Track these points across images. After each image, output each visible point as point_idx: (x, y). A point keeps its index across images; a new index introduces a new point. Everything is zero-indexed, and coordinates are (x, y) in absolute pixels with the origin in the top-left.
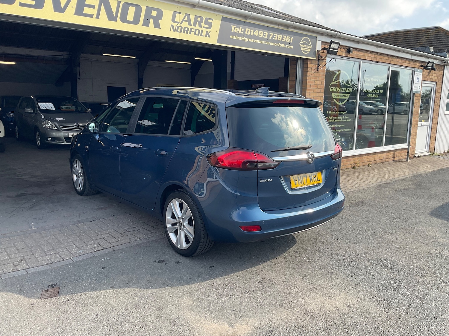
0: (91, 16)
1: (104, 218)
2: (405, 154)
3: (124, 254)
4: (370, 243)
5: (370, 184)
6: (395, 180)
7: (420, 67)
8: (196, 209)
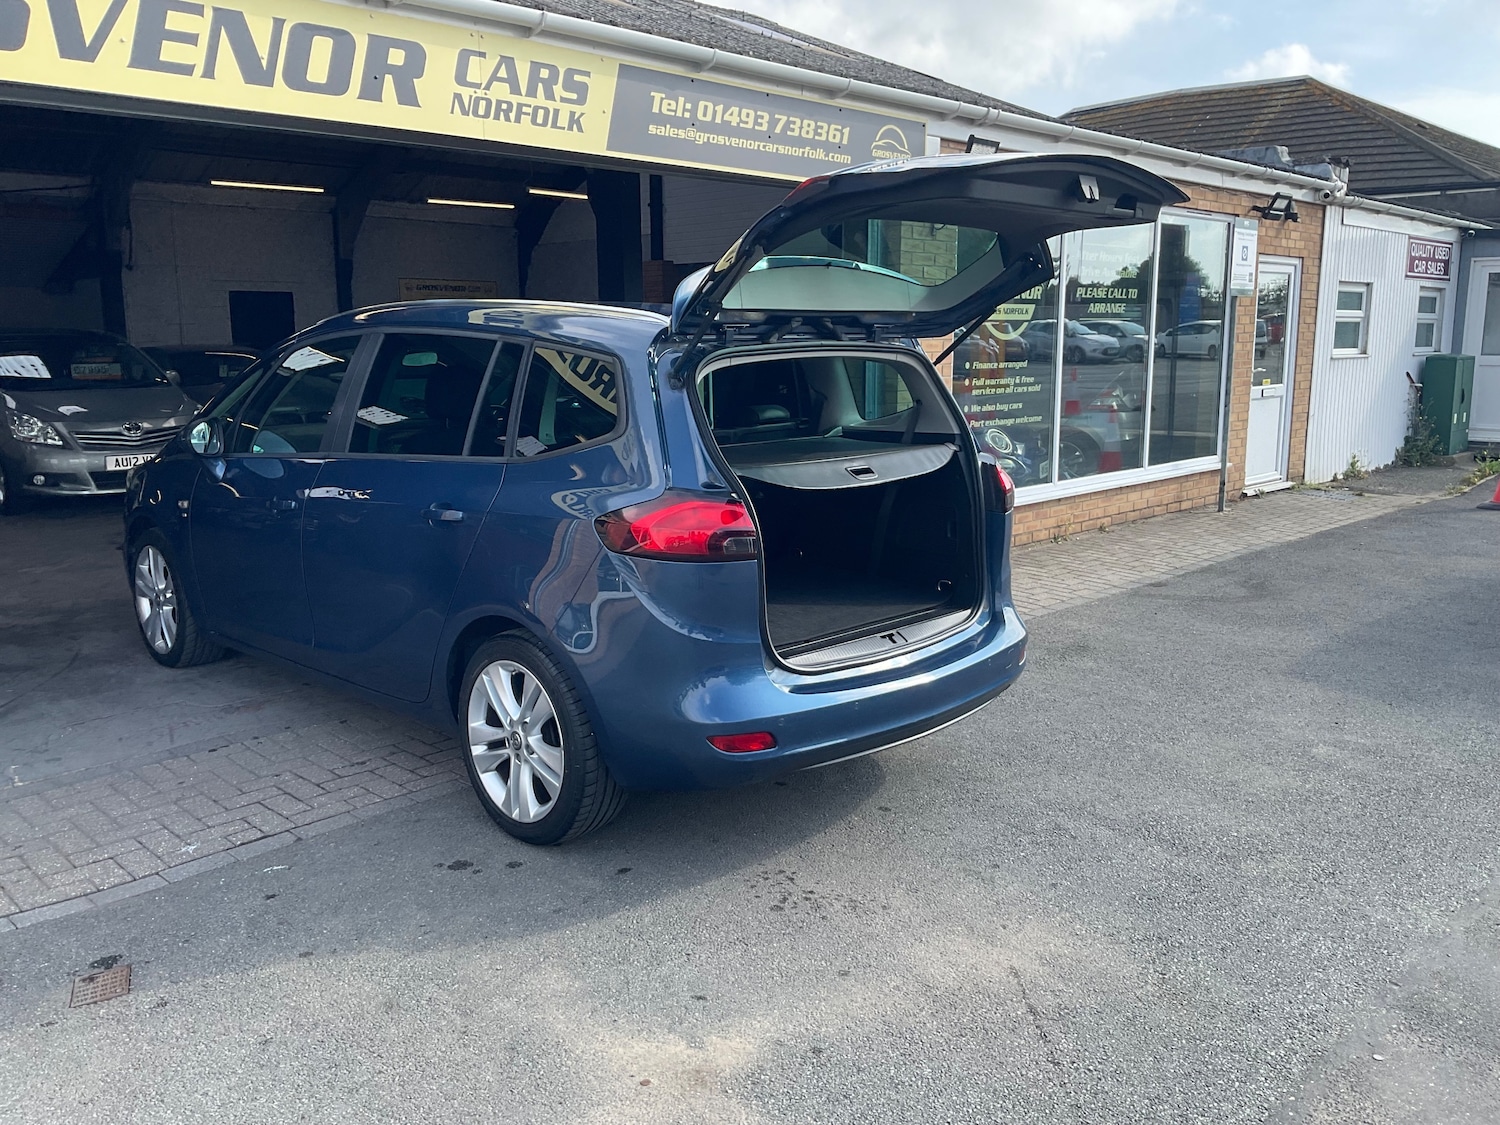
0: (187, 70)
1: (256, 738)
2: (1215, 489)
3: (336, 847)
4: (1109, 768)
5: (1107, 587)
6: (1183, 572)
7: (1249, 212)
8: (566, 690)
